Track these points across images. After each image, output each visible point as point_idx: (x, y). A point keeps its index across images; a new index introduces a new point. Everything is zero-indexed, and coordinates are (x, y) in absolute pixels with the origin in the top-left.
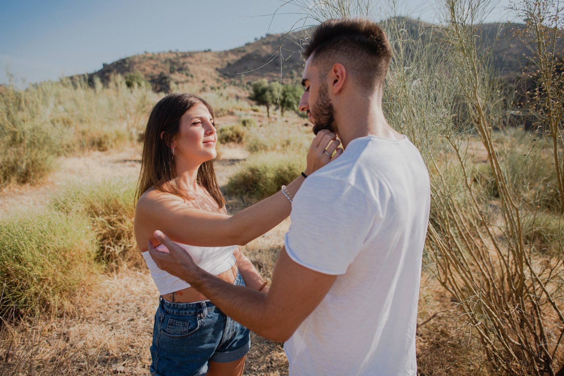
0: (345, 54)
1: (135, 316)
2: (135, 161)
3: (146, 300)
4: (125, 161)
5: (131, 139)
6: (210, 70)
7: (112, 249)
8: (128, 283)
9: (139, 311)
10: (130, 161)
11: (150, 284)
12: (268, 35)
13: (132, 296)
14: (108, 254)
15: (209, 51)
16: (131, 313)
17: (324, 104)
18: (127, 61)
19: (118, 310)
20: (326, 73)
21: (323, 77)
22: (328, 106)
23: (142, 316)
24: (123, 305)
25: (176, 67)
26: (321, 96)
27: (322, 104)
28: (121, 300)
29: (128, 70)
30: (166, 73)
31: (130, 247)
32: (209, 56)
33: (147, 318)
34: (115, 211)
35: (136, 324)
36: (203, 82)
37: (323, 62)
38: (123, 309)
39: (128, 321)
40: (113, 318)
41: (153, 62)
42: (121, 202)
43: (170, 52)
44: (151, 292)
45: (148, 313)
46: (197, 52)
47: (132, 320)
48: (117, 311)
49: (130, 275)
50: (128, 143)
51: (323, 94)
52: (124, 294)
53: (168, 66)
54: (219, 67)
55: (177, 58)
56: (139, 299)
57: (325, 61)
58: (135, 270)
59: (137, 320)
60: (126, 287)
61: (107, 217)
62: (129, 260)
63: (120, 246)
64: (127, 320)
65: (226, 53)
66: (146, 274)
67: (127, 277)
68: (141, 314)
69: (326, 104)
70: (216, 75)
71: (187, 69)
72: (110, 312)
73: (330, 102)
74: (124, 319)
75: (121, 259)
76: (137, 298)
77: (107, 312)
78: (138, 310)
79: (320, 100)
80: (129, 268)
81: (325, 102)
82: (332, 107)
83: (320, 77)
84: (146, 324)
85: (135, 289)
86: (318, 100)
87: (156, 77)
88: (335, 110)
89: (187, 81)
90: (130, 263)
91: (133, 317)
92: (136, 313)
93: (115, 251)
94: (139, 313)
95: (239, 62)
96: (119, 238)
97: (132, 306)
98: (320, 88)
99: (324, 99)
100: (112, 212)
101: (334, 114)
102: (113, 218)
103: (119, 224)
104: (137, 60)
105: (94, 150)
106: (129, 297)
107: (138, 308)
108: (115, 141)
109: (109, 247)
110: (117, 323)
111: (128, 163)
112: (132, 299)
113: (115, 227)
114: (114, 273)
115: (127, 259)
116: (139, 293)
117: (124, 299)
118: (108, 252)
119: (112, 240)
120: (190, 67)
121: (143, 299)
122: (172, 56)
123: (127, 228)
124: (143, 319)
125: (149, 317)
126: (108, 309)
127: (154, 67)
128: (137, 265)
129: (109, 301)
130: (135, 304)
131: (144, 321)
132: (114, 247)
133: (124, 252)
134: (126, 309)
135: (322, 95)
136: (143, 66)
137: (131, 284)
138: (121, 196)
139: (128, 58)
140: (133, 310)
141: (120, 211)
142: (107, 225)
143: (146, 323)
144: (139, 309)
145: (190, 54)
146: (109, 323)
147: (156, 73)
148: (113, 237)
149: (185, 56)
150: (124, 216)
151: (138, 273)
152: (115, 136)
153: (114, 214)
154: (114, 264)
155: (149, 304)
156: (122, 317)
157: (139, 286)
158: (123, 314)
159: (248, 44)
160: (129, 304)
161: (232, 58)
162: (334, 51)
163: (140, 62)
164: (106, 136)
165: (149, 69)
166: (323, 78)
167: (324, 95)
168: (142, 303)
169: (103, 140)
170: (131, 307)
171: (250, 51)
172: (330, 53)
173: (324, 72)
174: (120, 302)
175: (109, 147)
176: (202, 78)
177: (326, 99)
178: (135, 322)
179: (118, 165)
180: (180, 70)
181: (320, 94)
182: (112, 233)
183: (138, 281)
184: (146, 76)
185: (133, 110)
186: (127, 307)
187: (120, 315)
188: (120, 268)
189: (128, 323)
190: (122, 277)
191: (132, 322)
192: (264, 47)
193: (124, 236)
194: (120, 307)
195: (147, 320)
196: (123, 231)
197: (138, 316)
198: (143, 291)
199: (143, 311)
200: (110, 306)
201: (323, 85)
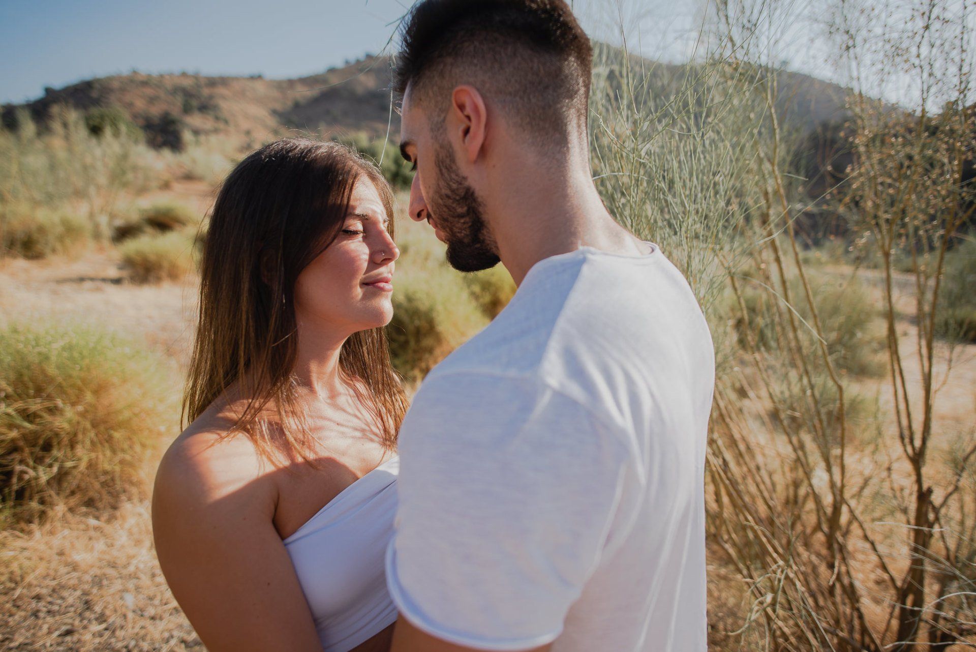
0: (475, 61)
1: (77, 623)
2: (104, 280)
3: (105, 582)
4: (81, 280)
5: (97, 236)
6: (261, 112)
7: (32, 473)
8: (67, 544)
9: (88, 609)
10: (92, 279)
11: (118, 544)
12: (369, 57)
13: (75, 574)
14: (22, 484)
15: (260, 77)
16: (69, 615)
17: (453, 191)
18: (97, 86)
19: (38, 611)
20: (443, 115)
21: (438, 128)
22: (462, 192)
23: (94, 622)
24: (49, 599)
25: (194, 103)
26: (442, 174)
27: (449, 192)
28: (47, 587)
29: (96, 102)
30: (175, 111)
31: (75, 467)
32: (260, 87)
33: (104, 626)
34: (39, 391)
35: (79, 641)
36: (248, 133)
37: (431, 93)
38: (50, 607)
39: (60, 636)
40: (23, 631)
41: (149, 91)
42: (52, 370)
43: (184, 75)
44: (118, 562)
45: (108, 612)
46: (236, 79)
47: (69, 633)
48: (35, 614)
49: (73, 526)
50: (91, 244)
51: (446, 168)
52: (56, 571)
53: (179, 100)
54: (278, 107)
55: (198, 86)
56: (90, 580)
57: (435, 88)
58: (86, 515)
59: (82, 631)
60: (61, 553)
61: (20, 405)
62: (73, 493)
63: (50, 466)
64: (57, 633)
65: (291, 83)
66: (109, 521)
67: (66, 532)
68: (93, 616)
69: (457, 189)
70: (272, 122)
71: (215, 108)
72: (17, 617)
73: (466, 184)
74: (50, 632)
75: (53, 493)
76: (87, 578)
77: (10, 619)
78: (86, 607)
79: (442, 183)
80: (71, 510)
81: (454, 186)
82: (473, 193)
83: (432, 130)
84: (102, 640)
85: (80, 557)
86: (438, 185)
87: (156, 121)
88: (480, 200)
89: (216, 131)
90: (73, 501)
91: (72, 625)
92: (80, 614)
93: (37, 478)
94: (87, 614)
95: (316, 101)
96: (47, 447)
97: (72, 597)
98: (437, 156)
99: (451, 180)
100: (32, 392)
101: (481, 209)
102: (35, 406)
103: (47, 417)
104: (116, 85)
105: (14, 257)
106: (68, 576)
107: (87, 602)
108: (61, 239)
109: (23, 468)
110: (32, 644)
111: (88, 285)
112: (72, 582)
113: (38, 424)
114: (34, 526)
115: (68, 492)
116: (92, 566)
117: (54, 583)
118: (20, 479)
119: (32, 453)
120: (224, 105)
121: (98, 581)
122: (187, 83)
123: (66, 426)
124: (96, 627)
125: (111, 620)
126: (14, 610)
127: (152, 100)
128: (90, 503)
129: (18, 592)
130: (78, 593)
131: (99, 632)
132: (34, 469)
133: (60, 478)
134: (56, 608)
135: (444, 170)
136: (128, 98)
137: (73, 546)
138: (53, 359)
139: (98, 81)
140: (72, 609)
141: (50, 389)
142: (19, 421)
143: (101, 635)
144: (88, 605)
145: (224, 81)
146: (12, 645)
147: (156, 111)
148: (34, 446)
149: (212, 82)
150: (59, 403)
151: (92, 522)
152: (60, 229)
153: (35, 397)
154: (34, 505)
155: (112, 591)
156: (45, 627)
157: (92, 549)
158: (50, 619)
159: (332, 71)
160: (65, 594)
161: (304, 93)
162: (449, 60)
163: (123, 90)
164: (41, 230)
165: (140, 104)
166: (439, 130)
167: (449, 169)
168: (95, 591)
169: (36, 236)
170: (70, 600)
171: (335, 81)
172: (442, 66)
173: (439, 116)
174: (44, 591)
175: (48, 251)
176: (245, 125)
177: (456, 178)
178: (76, 637)
179: (67, 288)
180: (204, 108)
181: (441, 170)
182: (31, 439)
183: (90, 539)
184: (135, 116)
185: (103, 180)
186: (59, 601)
187: (40, 622)
188: (50, 513)
189: (60, 640)
190: (52, 533)
191: (68, 638)
192: (362, 78)
193: (59, 443)
194: (41, 605)
195: (106, 629)
196: (57, 435)
197: (85, 622)
198: (100, 560)
199: (98, 609)
200: (19, 603)
201: (442, 147)
